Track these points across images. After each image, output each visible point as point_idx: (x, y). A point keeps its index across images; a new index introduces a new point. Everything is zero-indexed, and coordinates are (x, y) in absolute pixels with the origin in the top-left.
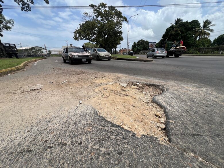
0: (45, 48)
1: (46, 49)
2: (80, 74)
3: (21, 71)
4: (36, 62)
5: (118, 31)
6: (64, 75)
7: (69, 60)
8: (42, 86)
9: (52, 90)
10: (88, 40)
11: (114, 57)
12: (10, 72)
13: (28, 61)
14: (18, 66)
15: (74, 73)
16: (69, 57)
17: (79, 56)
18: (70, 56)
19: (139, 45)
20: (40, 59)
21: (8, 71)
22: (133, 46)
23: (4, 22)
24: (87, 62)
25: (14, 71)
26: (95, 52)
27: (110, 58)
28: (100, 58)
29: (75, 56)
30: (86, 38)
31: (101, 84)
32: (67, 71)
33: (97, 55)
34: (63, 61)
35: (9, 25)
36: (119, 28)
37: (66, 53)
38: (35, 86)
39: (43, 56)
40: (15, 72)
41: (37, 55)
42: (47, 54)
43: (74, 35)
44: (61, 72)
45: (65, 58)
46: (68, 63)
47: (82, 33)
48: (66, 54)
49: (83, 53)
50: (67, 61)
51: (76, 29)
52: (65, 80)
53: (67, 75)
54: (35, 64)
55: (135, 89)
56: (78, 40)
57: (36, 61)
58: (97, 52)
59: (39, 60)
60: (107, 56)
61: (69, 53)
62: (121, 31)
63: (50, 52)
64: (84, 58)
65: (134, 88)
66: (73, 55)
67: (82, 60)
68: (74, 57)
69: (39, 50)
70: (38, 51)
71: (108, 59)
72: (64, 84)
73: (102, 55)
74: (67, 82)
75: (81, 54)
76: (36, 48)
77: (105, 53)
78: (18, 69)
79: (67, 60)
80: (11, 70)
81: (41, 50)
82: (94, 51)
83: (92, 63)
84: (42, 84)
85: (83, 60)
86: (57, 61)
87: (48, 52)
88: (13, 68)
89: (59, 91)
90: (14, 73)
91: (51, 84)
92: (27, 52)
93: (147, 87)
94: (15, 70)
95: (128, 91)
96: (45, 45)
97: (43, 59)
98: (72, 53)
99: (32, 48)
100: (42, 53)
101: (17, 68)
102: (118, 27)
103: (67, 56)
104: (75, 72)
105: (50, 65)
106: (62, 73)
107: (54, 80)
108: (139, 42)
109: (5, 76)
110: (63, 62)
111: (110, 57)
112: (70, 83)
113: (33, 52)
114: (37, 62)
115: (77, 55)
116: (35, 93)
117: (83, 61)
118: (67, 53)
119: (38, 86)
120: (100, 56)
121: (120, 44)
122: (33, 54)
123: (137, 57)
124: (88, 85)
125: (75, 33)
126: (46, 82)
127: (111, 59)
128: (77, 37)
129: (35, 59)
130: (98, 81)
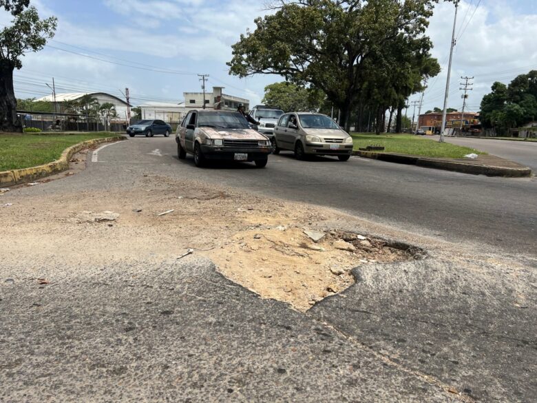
0: (125, 100)
1: (128, 104)
2: (213, 198)
3: (61, 175)
4: (96, 152)
5: (410, 38)
6: (171, 195)
7: (194, 152)
8: (118, 215)
9: (137, 225)
10: (282, 74)
11: (369, 148)
12: (38, 176)
13: (74, 146)
14: (57, 162)
15: (200, 194)
16: (197, 141)
17: (226, 142)
18: (198, 138)
19: (519, 93)
20: (106, 139)
21: (35, 174)
22: (487, 100)
23: (33, 27)
24: (253, 163)
25: (47, 174)
26: (290, 127)
27: (347, 151)
28: (306, 151)
29: (213, 140)
30: (276, 67)
31: (257, 227)
32: (182, 187)
33: (299, 137)
34: (176, 154)
35: (42, 34)
36: (415, 28)
37: (188, 127)
38: (102, 214)
39: (114, 127)
40: (48, 178)
41: (96, 124)
42: (128, 120)
43: (234, 56)
44: (165, 187)
45: (183, 144)
46: (190, 161)
47: (263, 49)
48: (187, 130)
49: (240, 133)
50: (188, 155)
51: (242, 36)
52: (171, 208)
53: (179, 197)
54: (95, 159)
55: (343, 249)
56: (246, 75)
57: (93, 147)
58: (297, 128)
59: (103, 142)
60: (334, 146)
61: (197, 130)
62: (424, 39)
63: (140, 115)
64: (243, 150)
65: (341, 247)
66: (207, 138)
67: (236, 154)
68: (209, 143)
69: (107, 106)
70: (102, 108)
71: (339, 157)
72: (165, 217)
73: (313, 139)
74: (174, 214)
75: (234, 134)
76: (98, 97)
77: (329, 134)
78: (55, 171)
79: (190, 151)
80: (40, 171)
81: (112, 105)
82: (290, 123)
83: (268, 165)
84: (117, 211)
85: (239, 156)
86: (156, 152)
87: (133, 114)
88: (45, 167)
89: (153, 229)
90: (46, 179)
91: (137, 214)
92: (66, 112)
93: (386, 249)
94: (50, 171)
95: (318, 250)
96: (127, 89)
97: (115, 140)
98: (205, 129)
99: (87, 99)
100: (115, 116)
101: (55, 166)
102: (410, 26)
103: (189, 138)
104: (204, 190)
105: (137, 164)
106: (167, 192)
107: (144, 207)
108: (519, 81)
109: (29, 185)
110: (175, 157)
111: (347, 147)
112: (180, 217)
113: (84, 113)
114: (98, 149)
115: (219, 137)
116: (104, 225)
117: (239, 159)
118: (193, 128)
119: (108, 214)
120: (306, 141)
121: (419, 88)
122: (83, 118)
123: (470, 156)
124: (224, 225)
125: (237, 49)
126: (126, 208)
127: (352, 158)
128: (243, 63)
129: (91, 141)
130: (252, 219)
